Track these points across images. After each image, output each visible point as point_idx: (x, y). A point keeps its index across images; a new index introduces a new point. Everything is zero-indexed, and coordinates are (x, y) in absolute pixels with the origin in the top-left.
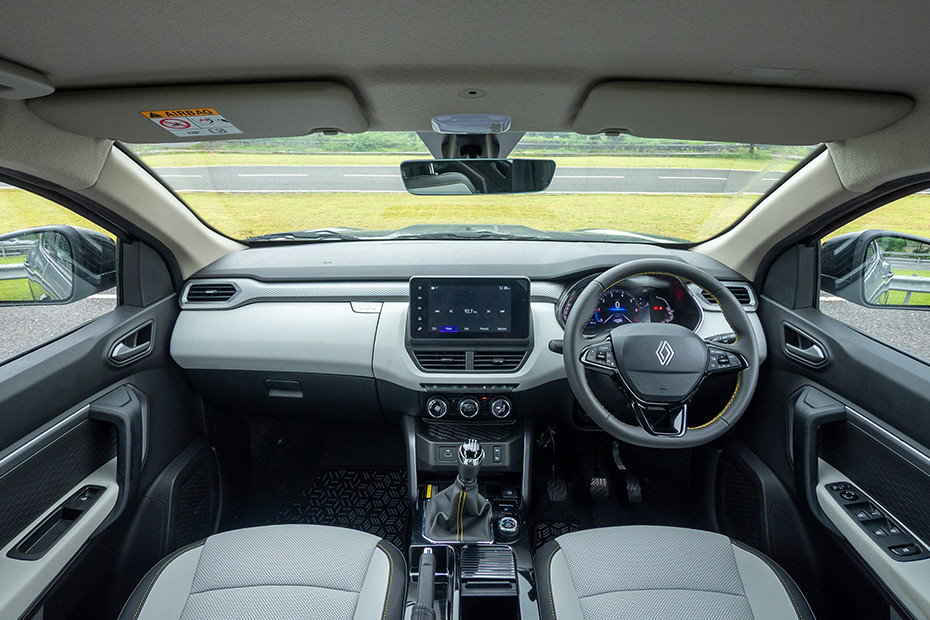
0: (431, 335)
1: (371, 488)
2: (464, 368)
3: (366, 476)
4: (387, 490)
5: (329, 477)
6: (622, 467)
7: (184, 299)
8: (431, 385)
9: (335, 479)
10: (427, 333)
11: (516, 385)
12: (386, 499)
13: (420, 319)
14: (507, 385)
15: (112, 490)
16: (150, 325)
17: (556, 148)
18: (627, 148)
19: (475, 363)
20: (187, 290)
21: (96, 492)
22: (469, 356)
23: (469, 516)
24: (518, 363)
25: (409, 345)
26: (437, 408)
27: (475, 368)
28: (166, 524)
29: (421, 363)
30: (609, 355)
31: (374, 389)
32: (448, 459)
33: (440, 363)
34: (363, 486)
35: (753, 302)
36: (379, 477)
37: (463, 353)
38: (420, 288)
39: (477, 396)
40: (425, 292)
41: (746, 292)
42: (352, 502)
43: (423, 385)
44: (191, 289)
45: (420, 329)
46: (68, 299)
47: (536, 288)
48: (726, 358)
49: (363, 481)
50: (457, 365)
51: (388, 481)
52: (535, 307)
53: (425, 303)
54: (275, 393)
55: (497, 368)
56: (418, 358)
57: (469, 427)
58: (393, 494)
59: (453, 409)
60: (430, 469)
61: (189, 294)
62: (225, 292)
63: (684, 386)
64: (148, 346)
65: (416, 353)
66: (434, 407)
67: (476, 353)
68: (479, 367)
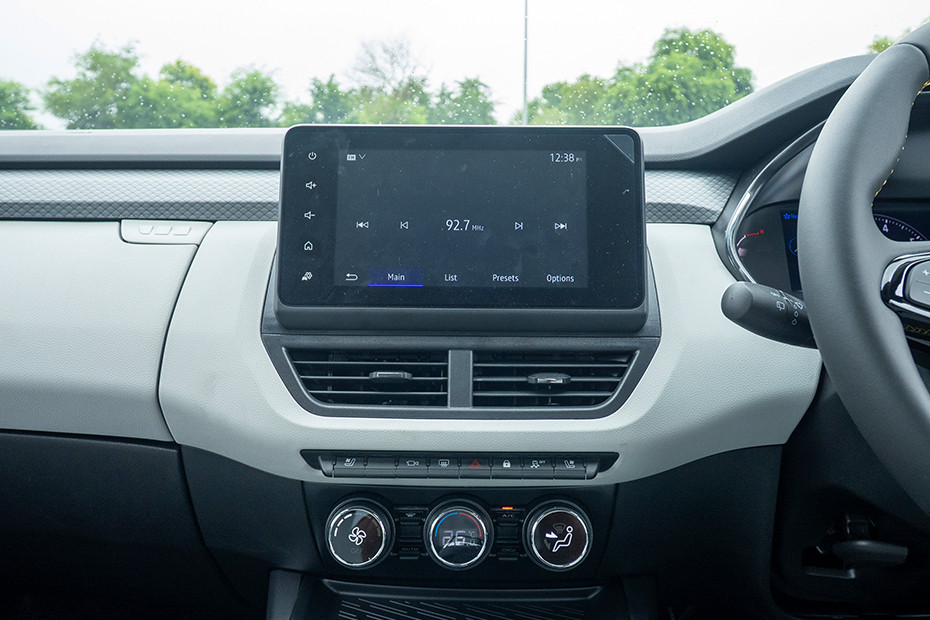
0: (339, 295)
2: (442, 401)
10: (328, 291)
11: (606, 460)
13: (309, 247)
14: (582, 458)
19: (477, 386)
22: (460, 367)
24: (613, 387)
25: (273, 329)
26: (357, 536)
27: (477, 402)
29: (308, 384)
33: (369, 385)
38: (312, 157)
39: (485, 500)
43: (312, 457)
45: (307, 276)
47: (658, 188)
50: (421, 392)
52: (656, 234)
53: (326, 201)
55: (546, 402)
56: (300, 370)
57: (460, 606)
59: (408, 541)
65: (293, 353)
66: (346, 527)
67: (480, 355)
68: (489, 399)
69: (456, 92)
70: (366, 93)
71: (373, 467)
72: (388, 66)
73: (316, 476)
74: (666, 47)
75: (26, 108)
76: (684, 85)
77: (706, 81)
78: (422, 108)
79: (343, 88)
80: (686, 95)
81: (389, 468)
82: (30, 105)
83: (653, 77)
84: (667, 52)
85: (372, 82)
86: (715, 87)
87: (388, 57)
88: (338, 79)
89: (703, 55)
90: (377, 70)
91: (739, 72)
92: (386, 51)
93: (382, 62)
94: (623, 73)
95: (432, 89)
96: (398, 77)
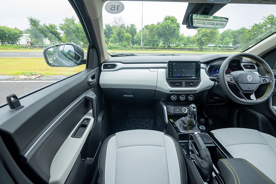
0: (174, 77)
1: (142, 123)
2: (182, 86)
3: (140, 120)
4: (146, 123)
5: (131, 120)
6: (206, 116)
7: (102, 68)
8: (173, 91)
9: (132, 121)
10: (172, 76)
11: (196, 91)
12: (146, 125)
13: (171, 72)
14: (194, 91)
15: (92, 120)
16: (95, 74)
17: (156, 48)
18: (172, 49)
20: (103, 65)
21: (88, 120)
22: (184, 83)
23: (190, 126)
24: (197, 85)
25: (167, 80)
27: (185, 86)
28: (100, 130)
29: (171, 85)
30: (233, 79)
31: (154, 93)
32: (178, 111)
34: (140, 122)
35: (256, 68)
36: (144, 120)
37: (182, 82)
38: (171, 64)
40: (172, 65)
41: (254, 66)
42: (138, 126)
43: (171, 91)
44: (104, 66)
46: (74, 66)
48: (265, 80)
49: (140, 121)
50: (181, 86)
51: (146, 121)
53: (172, 68)
54: (125, 96)
55: (191, 86)
58: (148, 124)
59: (178, 98)
60: (172, 114)
61: (103, 67)
62: (114, 66)
63: (255, 87)
64: (95, 80)
65: (169, 82)
66: (173, 97)
67: (185, 82)
68: (186, 86)
69: (130, 27)
70: (115, 27)
71: (176, 92)
72: (119, 22)
73: (171, 93)
74: (166, 19)
75: (56, 29)
76: (169, 26)
77: (172, 25)
78: (124, 30)
79: (111, 26)
80: (169, 28)
81: (178, 92)
82: (57, 29)
83: (163, 25)
84: (166, 20)
85: (116, 25)
86: (174, 26)
87: (119, 20)
88: (110, 24)
89: (172, 21)
90: (117, 23)
91: (178, 24)
92: (118, 19)
93: (118, 21)
94: (158, 24)
95: (126, 26)
96: (120, 24)
